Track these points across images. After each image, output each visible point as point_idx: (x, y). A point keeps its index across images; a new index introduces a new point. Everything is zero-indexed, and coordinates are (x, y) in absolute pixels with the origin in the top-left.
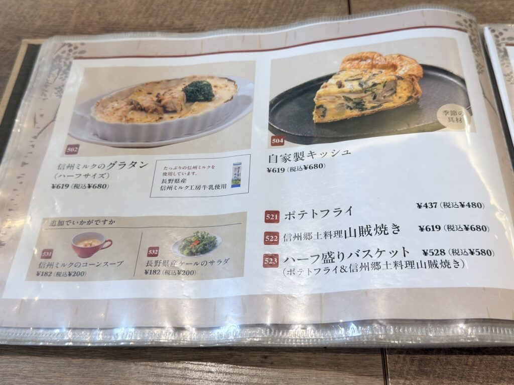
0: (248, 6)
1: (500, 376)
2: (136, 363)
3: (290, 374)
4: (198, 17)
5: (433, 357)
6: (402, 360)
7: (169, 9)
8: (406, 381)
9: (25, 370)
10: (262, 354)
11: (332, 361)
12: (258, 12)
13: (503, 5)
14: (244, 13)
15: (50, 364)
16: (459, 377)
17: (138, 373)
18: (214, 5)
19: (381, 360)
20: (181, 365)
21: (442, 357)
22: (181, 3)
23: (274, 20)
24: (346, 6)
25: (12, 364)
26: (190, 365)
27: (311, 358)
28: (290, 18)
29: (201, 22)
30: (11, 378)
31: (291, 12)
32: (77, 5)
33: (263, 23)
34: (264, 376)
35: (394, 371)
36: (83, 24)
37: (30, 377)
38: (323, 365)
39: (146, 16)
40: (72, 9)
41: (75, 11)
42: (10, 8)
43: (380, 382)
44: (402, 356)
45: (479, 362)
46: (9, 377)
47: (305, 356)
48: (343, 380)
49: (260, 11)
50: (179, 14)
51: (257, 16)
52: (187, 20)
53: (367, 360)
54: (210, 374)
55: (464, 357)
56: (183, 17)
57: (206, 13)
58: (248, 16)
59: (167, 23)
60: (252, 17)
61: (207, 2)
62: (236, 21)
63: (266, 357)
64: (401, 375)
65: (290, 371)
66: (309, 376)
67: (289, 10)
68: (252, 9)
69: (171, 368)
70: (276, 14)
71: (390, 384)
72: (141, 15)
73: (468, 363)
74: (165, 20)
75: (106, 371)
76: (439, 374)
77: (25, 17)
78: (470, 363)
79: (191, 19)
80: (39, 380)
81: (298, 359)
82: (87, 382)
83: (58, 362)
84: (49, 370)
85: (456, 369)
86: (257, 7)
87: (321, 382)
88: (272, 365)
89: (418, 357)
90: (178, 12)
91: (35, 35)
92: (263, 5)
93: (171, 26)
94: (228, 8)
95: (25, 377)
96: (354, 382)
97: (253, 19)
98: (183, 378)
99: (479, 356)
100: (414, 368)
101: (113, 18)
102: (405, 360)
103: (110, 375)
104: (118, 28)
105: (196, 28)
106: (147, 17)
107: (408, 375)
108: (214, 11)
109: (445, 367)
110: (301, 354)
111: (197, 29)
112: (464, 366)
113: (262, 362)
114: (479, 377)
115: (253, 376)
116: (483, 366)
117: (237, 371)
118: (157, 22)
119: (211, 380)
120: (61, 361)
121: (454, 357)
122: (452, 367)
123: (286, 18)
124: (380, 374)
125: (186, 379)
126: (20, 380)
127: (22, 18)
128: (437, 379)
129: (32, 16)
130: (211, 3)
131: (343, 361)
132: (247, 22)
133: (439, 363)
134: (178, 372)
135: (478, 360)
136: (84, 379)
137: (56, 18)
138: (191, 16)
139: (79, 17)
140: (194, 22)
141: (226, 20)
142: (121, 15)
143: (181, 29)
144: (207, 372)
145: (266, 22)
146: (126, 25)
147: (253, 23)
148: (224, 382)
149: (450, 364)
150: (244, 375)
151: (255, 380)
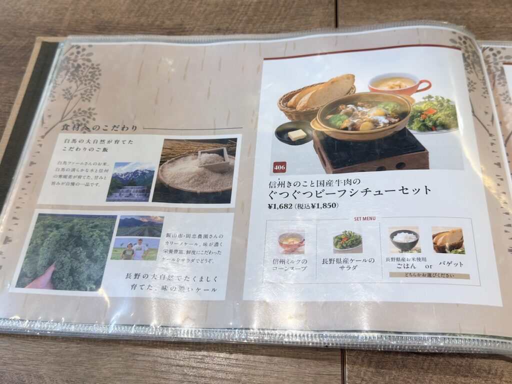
0: (238, 8)
4: (188, 17)
6: (360, 361)
7: (160, 9)
8: (363, 381)
9: (5, 357)
12: (246, 14)
13: (488, 13)
14: (233, 15)
15: (29, 352)
18: (205, 6)
22: (173, 2)
23: (262, 22)
24: (333, 10)
26: (160, 358)
31: (279, 15)
32: (72, 3)
33: (251, 25)
34: (228, 371)
35: (352, 372)
36: (77, 21)
37: (10, 364)
39: (137, 15)
40: (67, 6)
41: (70, 9)
42: (8, 3)
43: (338, 381)
44: (360, 357)
48: (303, 378)
49: (249, 13)
50: (169, 14)
51: (245, 18)
52: (177, 20)
54: (178, 367)
56: (173, 17)
57: (196, 13)
58: (237, 17)
59: (158, 23)
60: (240, 19)
61: (198, 3)
62: (225, 23)
66: (271, 373)
67: (277, 13)
68: (241, 10)
70: (264, 17)
71: (347, 383)
72: (133, 14)
73: (424, 367)
74: (156, 19)
75: (80, 361)
76: (395, 376)
77: (21, 13)
78: (425, 367)
79: (181, 19)
80: (18, 367)
82: (62, 371)
84: (28, 358)
85: (411, 371)
86: (246, 9)
87: (281, 379)
90: (169, 12)
91: (30, 31)
92: (252, 7)
93: (162, 26)
94: (218, 9)
95: (5, 364)
97: (241, 20)
98: (152, 370)
101: (105, 16)
102: (363, 361)
103: (85, 365)
104: (110, 26)
105: (185, 28)
106: (139, 16)
107: (365, 376)
108: (204, 11)
109: (401, 370)
111: (186, 30)
112: (420, 370)
116: (438, 370)
118: (148, 21)
119: (179, 374)
123: (273, 20)
124: (338, 373)
125: (155, 371)
127: (18, 14)
129: (28, 13)
130: (201, 3)
132: (236, 23)
135: (433, 364)
136: (59, 367)
137: (51, 15)
138: (181, 16)
139: (73, 14)
140: (183, 22)
141: (215, 22)
142: (114, 14)
143: (171, 29)
144: (174, 366)
145: (254, 25)
146: (118, 24)
147: (241, 25)
148: (190, 376)
149: (406, 367)
150: (209, 370)
151: (220, 375)
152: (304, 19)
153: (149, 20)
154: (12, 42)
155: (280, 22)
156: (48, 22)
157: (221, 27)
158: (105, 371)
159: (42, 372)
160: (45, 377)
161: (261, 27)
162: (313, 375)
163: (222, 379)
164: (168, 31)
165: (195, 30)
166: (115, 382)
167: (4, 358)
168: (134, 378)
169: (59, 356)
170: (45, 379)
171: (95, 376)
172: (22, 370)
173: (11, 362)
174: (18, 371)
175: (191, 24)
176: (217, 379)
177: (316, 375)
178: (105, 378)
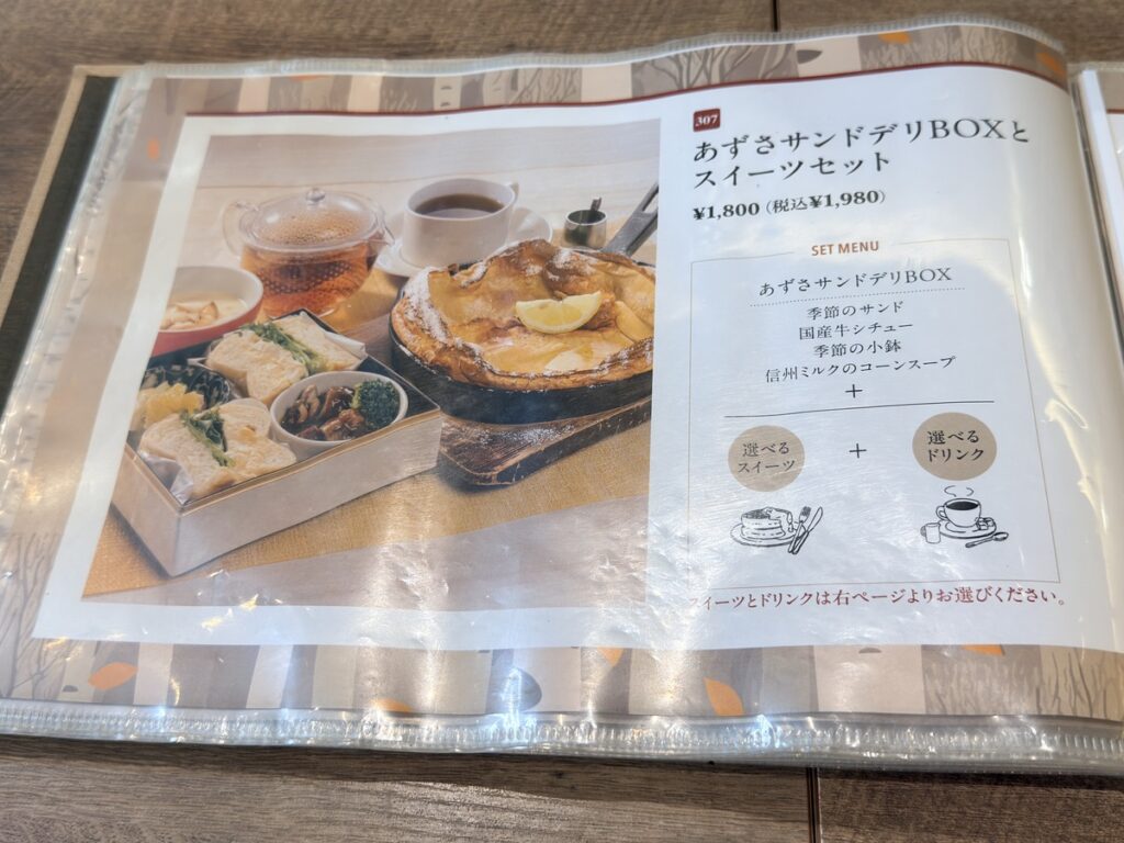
1: (1060, 832)
2: (285, 777)
3: (610, 814)
4: (442, 20)
5: (918, 786)
6: (849, 791)
8: (857, 836)
9: (53, 786)
10: (553, 769)
11: (699, 787)
12: (572, 10)
14: (543, 13)
15: (106, 774)
16: (970, 832)
17: (290, 799)
19: (805, 790)
20: (379, 786)
21: (937, 787)
23: (609, 29)
25: (26, 773)
27: (656, 780)
28: (643, 25)
29: (448, 32)
30: (24, 801)
31: (645, 13)
33: (583, 35)
34: (555, 814)
35: (831, 814)
36: (192, 30)
37: (64, 801)
38: (681, 796)
39: (327, 15)
41: (175, 3)
43: (801, 835)
44: (851, 782)
45: (1017, 801)
46: (19, 800)
47: (643, 774)
48: (722, 828)
49: (578, 7)
50: (400, 12)
51: (568, 22)
52: (417, 26)
53: (776, 787)
54: (441, 807)
55: (984, 788)
56: (409, 20)
57: (459, 10)
58: (551, 19)
59: (374, 33)
60: (559, 21)
62: (526, 31)
63: (560, 775)
64: (845, 823)
65: (610, 805)
66: (651, 818)
67: (641, 8)
69: (359, 791)
70: (611, 16)
71: (822, 841)
72: (317, 14)
73: (993, 802)
74: (370, 24)
75: (222, 793)
76: (928, 822)
77: (66, 14)
78: (996, 803)
79: (426, 23)
80: (84, 807)
81: (628, 781)
82: (181, 816)
83: (123, 772)
84: (104, 788)
85: (965, 813)
87: (674, 832)
88: (574, 793)
89: (884, 785)
90: (399, 8)
91: (89, 53)
93: (383, 40)
95: (54, 801)
96: (744, 833)
97: (561, 26)
98: (383, 813)
99: (1018, 788)
100: (876, 808)
101: (257, 19)
102: (857, 790)
103: (232, 802)
104: (267, 41)
105: (435, 44)
106: (331, 18)
107: (860, 823)
108: (478, 5)
109: (941, 809)
110: (635, 772)
111: (438, 47)
112: (984, 808)
113: (552, 785)
114: (1013, 831)
115: (532, 814)
116: (1024, 809)
117: (496, 802)
118: (353, 29)
119: (443, 821)
120: (129, 771)
121: (964, 788)
122: (956, 810)
123: (633, 25)
124: (802, 818)
125: (389, 816)
126: (42, 807)
127: (61, 16)
128: (925, 834)
129: (82, 12)
131: (724, 788)
132: (548, 32)
133: (930, 800)
134: (373, 800)
135: (1014, 796)
136: (175, 808)
137: (134, 17)
138: (427, 16)
139: (183, 15)
140: (431, 30)
141: (502, 28)
142: (276, 13)
143: (405, 45)
144: (434, 802)
145: (590, 35)
146: (285, 35)
147: (561, 36)
148: (469, 825)
149: (953, 803)
150: (512, 811)
151: (536, 823)
152: (702, 22)
153: (354, 26)
154: (48, 77)
155: (647, 28)
156: (127, 33)
157: (516, 40)
158: (278, 816)
159: (137, 819)
160: (143, 829)
161: (606, 40)
162: (745, 823)
163: (541, 832)
164: (397, 50)
165: (459, 47)
166: (302, 839)
167: (50, 789)
168: (344, 831)
169: (173, 784)
170: (145, 835)
171: (257, 828)
172: (92, 816)
173: (66, 797)
174: (83, 818)
175: (450, 36)
176: (529, 831)
177: (752, 823)
178: (279, 832)
